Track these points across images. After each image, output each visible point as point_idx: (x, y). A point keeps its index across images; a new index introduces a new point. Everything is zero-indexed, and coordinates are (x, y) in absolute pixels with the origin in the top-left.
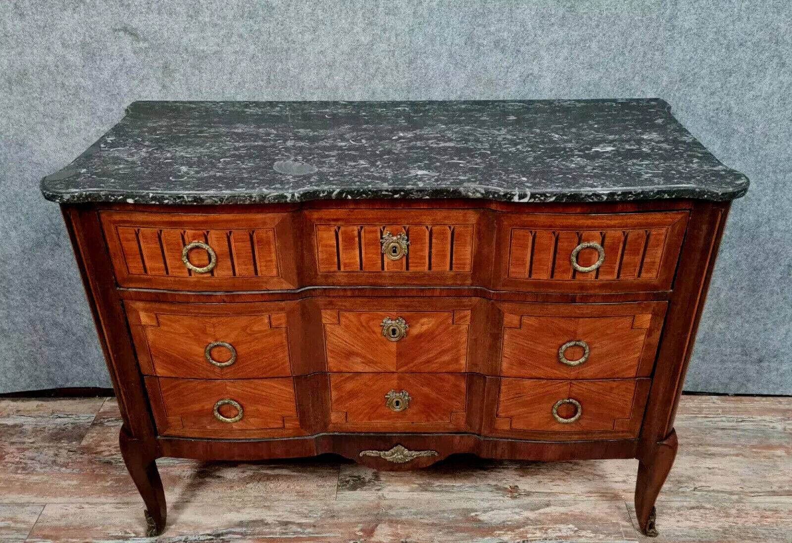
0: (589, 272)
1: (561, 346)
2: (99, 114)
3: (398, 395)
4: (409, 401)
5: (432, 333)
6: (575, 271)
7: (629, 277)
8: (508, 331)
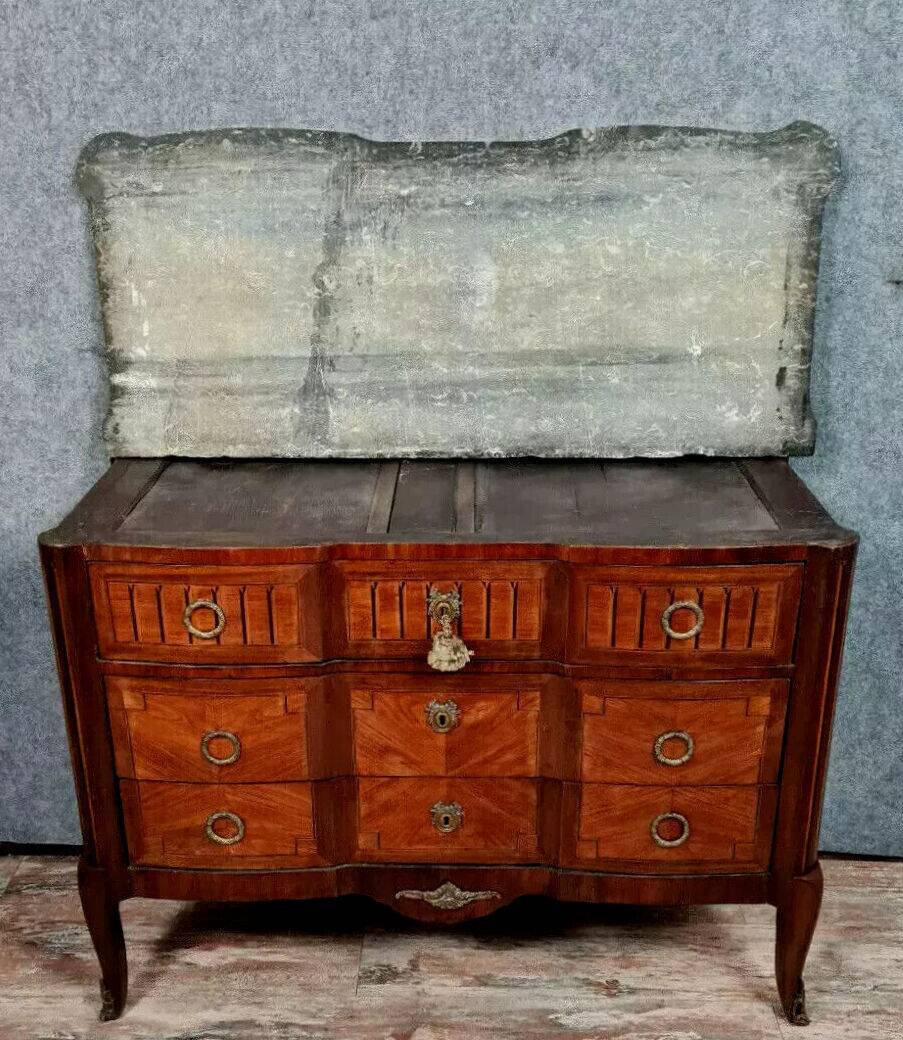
0: (687, 639)
1: (656, 740)
2: (50, 456)
3: (447, 808)
4: (462, 817)
5: (491, 722)
6: (669, 638)
7: (737, 647)
8: (588, 719)
